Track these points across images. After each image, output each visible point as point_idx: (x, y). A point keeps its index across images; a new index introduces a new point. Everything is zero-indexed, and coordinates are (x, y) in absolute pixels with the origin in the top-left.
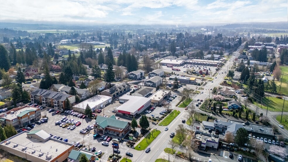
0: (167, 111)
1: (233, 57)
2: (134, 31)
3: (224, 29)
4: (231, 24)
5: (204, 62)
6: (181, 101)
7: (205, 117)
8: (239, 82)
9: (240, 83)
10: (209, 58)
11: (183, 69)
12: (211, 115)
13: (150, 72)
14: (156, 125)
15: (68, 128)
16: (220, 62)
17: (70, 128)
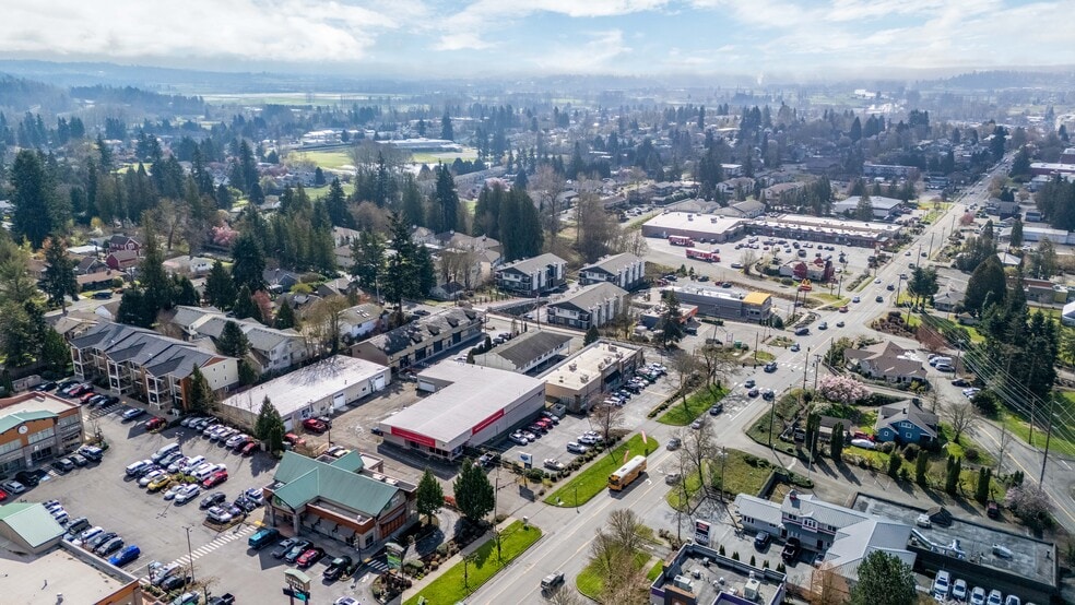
0: (600, 437)
1: (956, 210)
2: (586, 98)
3: (950, 90)
4: (981, 73)
5: (827, 226)
6: (676, 397)
7: (757, 471)
8: (957, 317)
9: (962, 323)
10: (851, 212)
11: (730, 255)
12: (792, 464)
13: (588, 266)
14: (533, 499)
15: (169, 493)
16: (895, 228)
17: (173, 497)
